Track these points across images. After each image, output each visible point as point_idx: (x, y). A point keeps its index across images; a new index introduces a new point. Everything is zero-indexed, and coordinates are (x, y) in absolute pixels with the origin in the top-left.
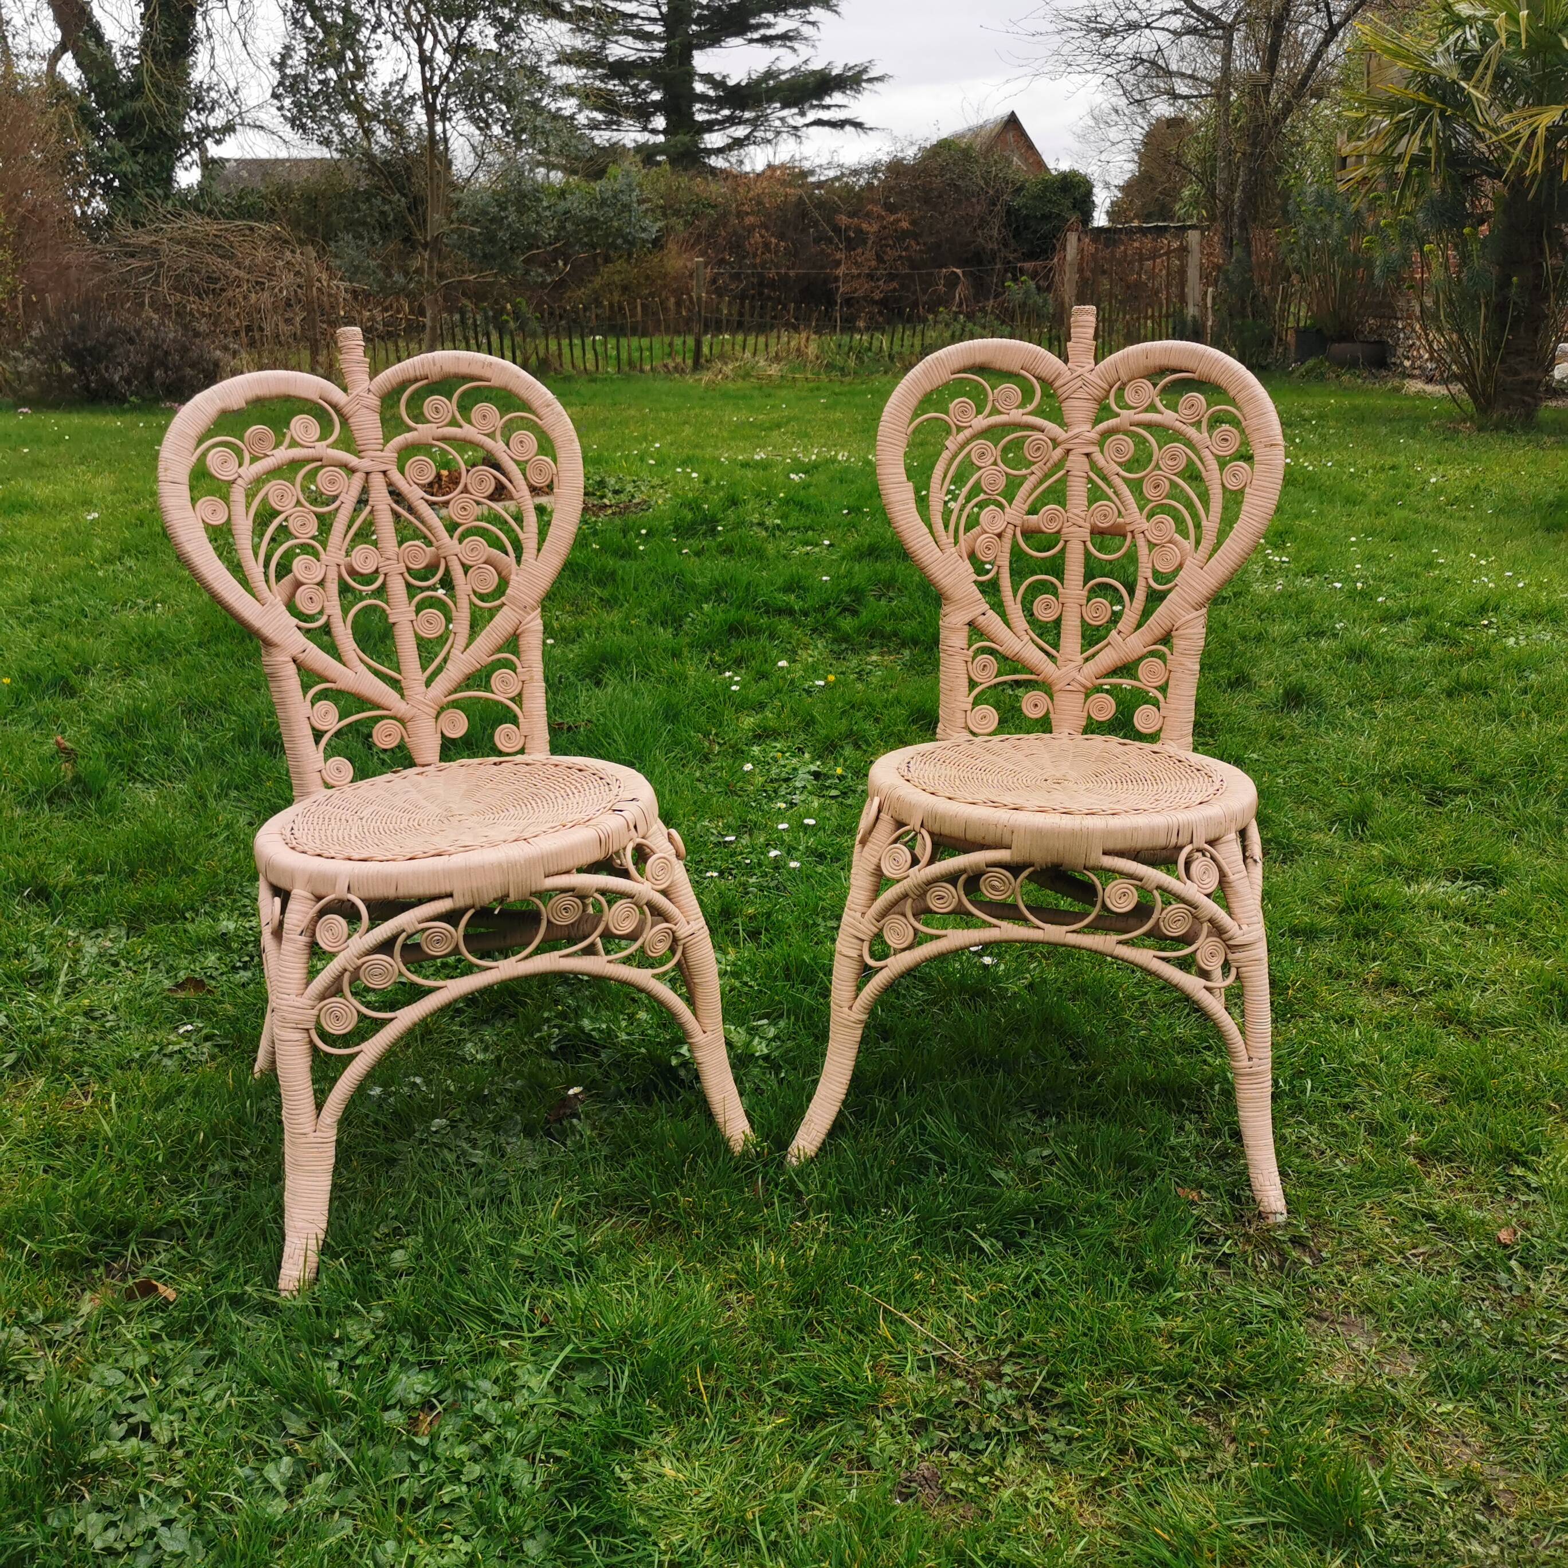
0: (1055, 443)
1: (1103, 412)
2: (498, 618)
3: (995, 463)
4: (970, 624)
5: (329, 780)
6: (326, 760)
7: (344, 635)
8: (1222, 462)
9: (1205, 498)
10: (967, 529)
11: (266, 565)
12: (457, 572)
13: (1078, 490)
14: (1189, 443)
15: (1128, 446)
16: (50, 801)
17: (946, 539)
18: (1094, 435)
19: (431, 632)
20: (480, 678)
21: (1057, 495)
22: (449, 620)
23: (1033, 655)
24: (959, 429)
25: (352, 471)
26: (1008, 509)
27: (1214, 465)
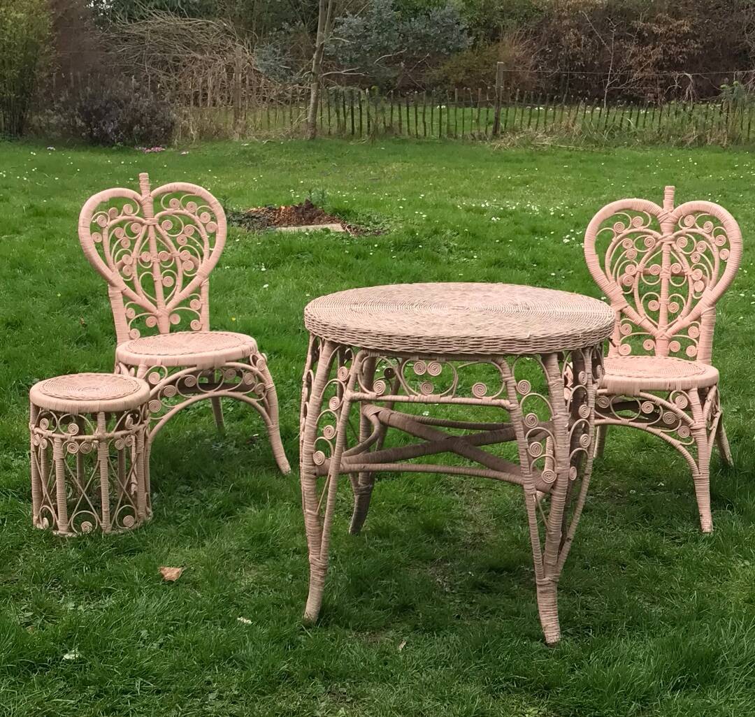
0: (657, 240)
1: (676, 228)
2: (194, 280)
3: (632, 247)
4: (621, 311)
5: (132, 337)
6: (131, 329)
7: (138, 284)
8: (720, 248)
9: (713, 263)
10: (620, 275)
11: (114, 258)
12: (179, 262)
13: (666, 258)
14: (707, 241)
15: (685, 240)
16: (77, 343)
17: (612, 277)
18: (672, 237)
19: (169, 285)
20: (186, 302)
21: (658, 260)
22: (175, 280)
23: (647, 324)
24: (618, 234)
25: (142, 224)
26: (637, 266)
27: (716, 249)
